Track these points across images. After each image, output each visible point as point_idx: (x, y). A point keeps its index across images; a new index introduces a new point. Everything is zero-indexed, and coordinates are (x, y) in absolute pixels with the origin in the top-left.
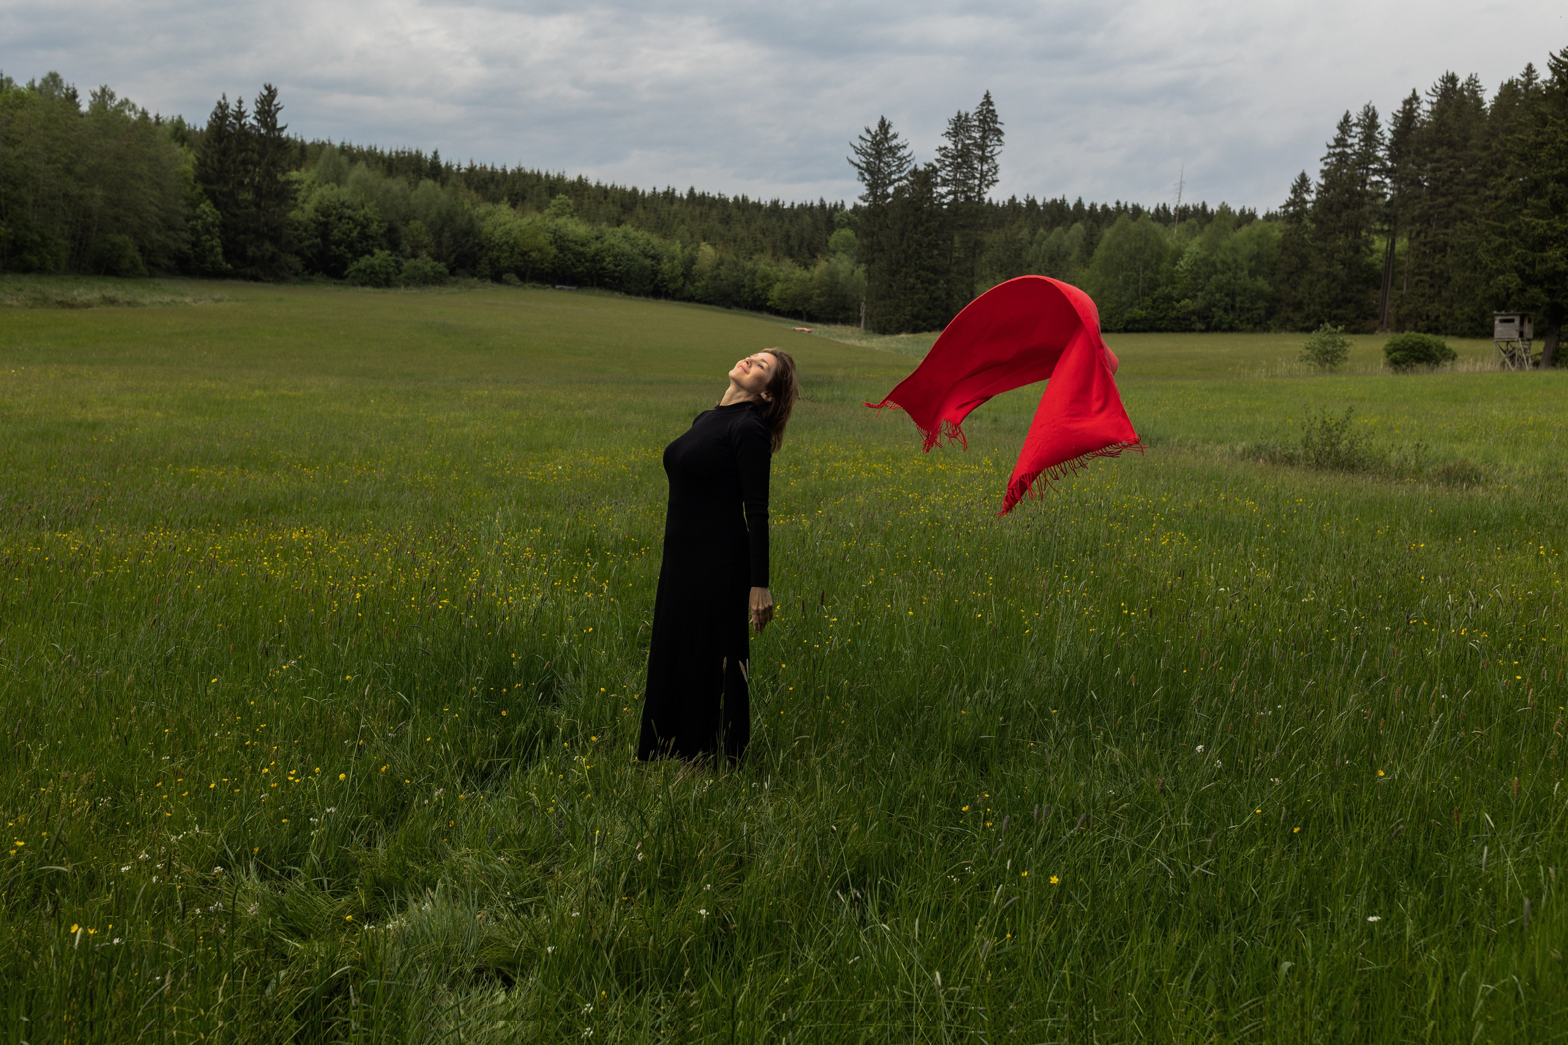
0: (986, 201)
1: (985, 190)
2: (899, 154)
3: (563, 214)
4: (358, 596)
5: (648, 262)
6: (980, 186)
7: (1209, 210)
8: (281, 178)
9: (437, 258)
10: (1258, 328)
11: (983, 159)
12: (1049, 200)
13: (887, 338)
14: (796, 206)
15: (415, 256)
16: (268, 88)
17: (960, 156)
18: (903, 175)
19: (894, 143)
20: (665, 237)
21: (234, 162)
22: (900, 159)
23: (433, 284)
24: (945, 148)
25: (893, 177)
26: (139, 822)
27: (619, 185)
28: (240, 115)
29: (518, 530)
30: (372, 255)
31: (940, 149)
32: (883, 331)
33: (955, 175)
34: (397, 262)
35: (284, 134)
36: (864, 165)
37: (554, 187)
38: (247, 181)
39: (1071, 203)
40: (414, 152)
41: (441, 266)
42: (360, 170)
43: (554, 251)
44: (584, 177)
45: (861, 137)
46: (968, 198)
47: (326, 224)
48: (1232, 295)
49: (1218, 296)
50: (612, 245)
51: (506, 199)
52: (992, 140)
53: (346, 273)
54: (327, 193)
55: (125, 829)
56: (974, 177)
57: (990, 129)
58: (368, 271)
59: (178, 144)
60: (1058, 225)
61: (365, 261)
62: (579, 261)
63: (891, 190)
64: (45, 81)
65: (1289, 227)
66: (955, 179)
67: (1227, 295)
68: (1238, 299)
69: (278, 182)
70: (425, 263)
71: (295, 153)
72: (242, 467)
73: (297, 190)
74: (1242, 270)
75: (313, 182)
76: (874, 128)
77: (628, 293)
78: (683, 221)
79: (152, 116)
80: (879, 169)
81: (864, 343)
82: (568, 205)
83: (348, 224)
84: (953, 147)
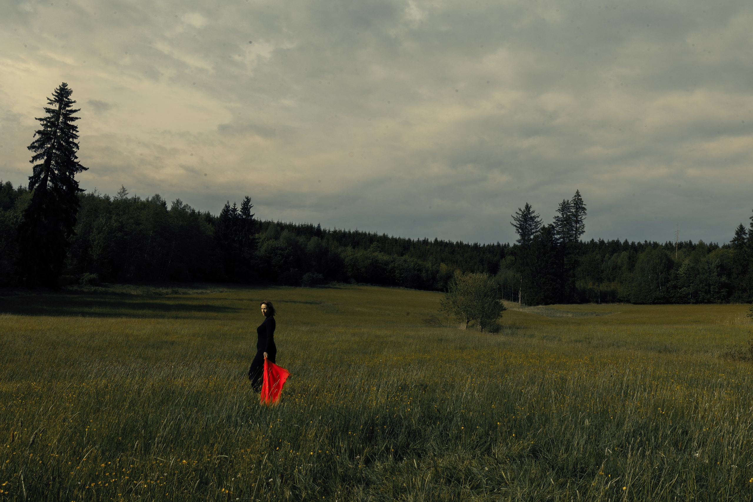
0: (579, 241)
1: (579, 236)
2: (536, 220)
3: (376, 251)
5: (416, 273)
6: (576, 234)
7: (693, 243)
8: (251, 237)
9: (319, 272)
10: (724, 301)
11: (577, 222)
12: (610, 240)
13: (532, 307)
14: (486, 245)
15: (308, 271)
16: (247, 198)
17: (565, 221)
18: (537, 230)
19: (533, 215)
20: (424, 261)
21: (231, 230)
22: (535, 222)
23: (317, 284)
24: (558, 217)
25: (533, 231)
27: (402, 237)
28: (235, 210)
30: (290, 271)
31: (555, 217)
32: (530, 304)
33: (563, 229)
34: (300, 274)
35: (253, 218)
36: (519, 226)
37: (372, 239)
38: (236, 239)
39: (622, 241)
40: (309, 224)
41: (321, 276)
42: (285, 233)
43: (372, 268)
44: (386, 234)
45: (517, 213)
46: (570, 240)
47: (270, 257)
48: (708, 285)
49: (701, 286)
50: (399, 265)
51: (350, 244)
52: (581, 213)
53: (278, 279)
54: (271, 243)
56: (573, 230)
57: (579, 207)
58: (288, 278)
59: (207, 223)
60: (616, 252)
61: (286, 274)
62: (384, 272)
63: (532, 237)
64: (154, 198)
65: (736, 251)
66: (563, 231)
67: (706, 285)
68: (712, 287)
69: (249, 239)
70: (313, 274)
71: (257, 226)
73: (258, 242)
74: (713, 273)
75: (265, 239)
76: (523, 208)
77: (406, 287)
78: (432, 253)
79: (196, 211)
80: (526, 228)
81: (521, 310)
82: (379, 247)
83: (280, 257)
84: (562, 216)
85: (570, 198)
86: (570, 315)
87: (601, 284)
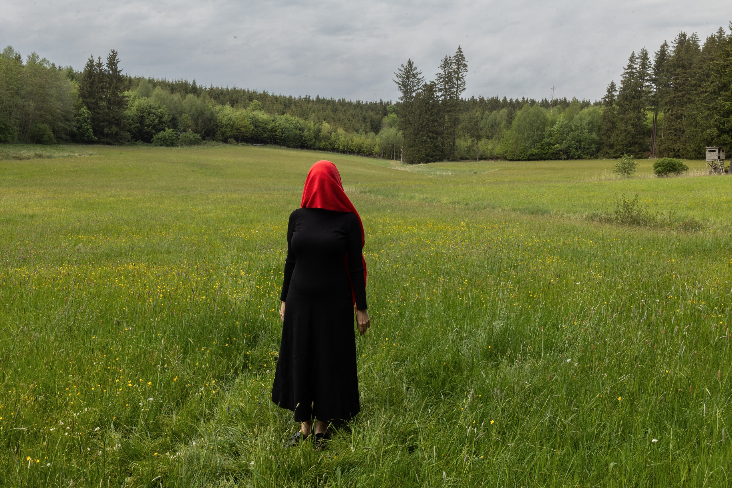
0: (460, 98)
1: (460, 93)
2: (418, 77)
3: (256, 109)
4: (161, 296)
5: (298, 132)
6: (457, 91)
7: (568, 101)
8: (120, 95)
9: (196, 132)
10: (593, 157)
11: (458, 79)
12: (490, 98)
13: (414, 166)
14: (368, 103)
15: (185, 131)
16: (113, 52)
17: (447, 78)
18: (420, 87)
19: (415, 72)
20: (306, 119)
21: (97, 88)
22: (418, 79)
23: (194, 144)
24: (440, 74)
25: (415, 88)
26: (58, 407)
27: (283, 95)
28: (100, 65)
29: (238, 262)
30: (165, 131)
31: (438, 74)
32: (412, 163)
33: (445, 87)
34: (177, 134)
35: (121, 74)
36: (401, 83)
37: (251, 96)
38: (103, 96)
39: (501, 99)
40: (184, 81)
41: (198, 136)
42: (158, 91)
43: (253, 127)
44: (266, 91)
45: (399, 69)
46: (451, 98)
47: (142, 117)
48: (579, 141)
49: (573, 142)
50: (280, 124)
51: (229, 103)
52: (462, 69)
53: (152, 140)
54: (143, 101)
55: (52, 410)
56: (454, 88)
57: (461, 64)
58: (163, 139)
59: (70, 80)
60: (495, 109)
61: (161, 134)
62: (265, 132)
63: (414, 94)
64: (5, 50)
65: (606, 108)
66: (445, 88)
67: (577, 142)
68: (582, 143)
69: (118, 97)
70: (190, 134)
71: (127, 83)
72: (104, 235)
73: (128, 101)
74: (585, 129)
75: (135, 97)
76: (406, 65)
77: (289, 147)
78: (314, 112)
79: (57, 66)
80: (408, 85)
81: (403, 169)
82: (259, 105)
83: (153, 116)
84: (444, 73)
85: (452, 54)
86: (450, 173)
87: (479, 142)
